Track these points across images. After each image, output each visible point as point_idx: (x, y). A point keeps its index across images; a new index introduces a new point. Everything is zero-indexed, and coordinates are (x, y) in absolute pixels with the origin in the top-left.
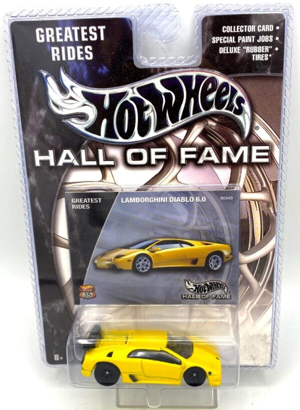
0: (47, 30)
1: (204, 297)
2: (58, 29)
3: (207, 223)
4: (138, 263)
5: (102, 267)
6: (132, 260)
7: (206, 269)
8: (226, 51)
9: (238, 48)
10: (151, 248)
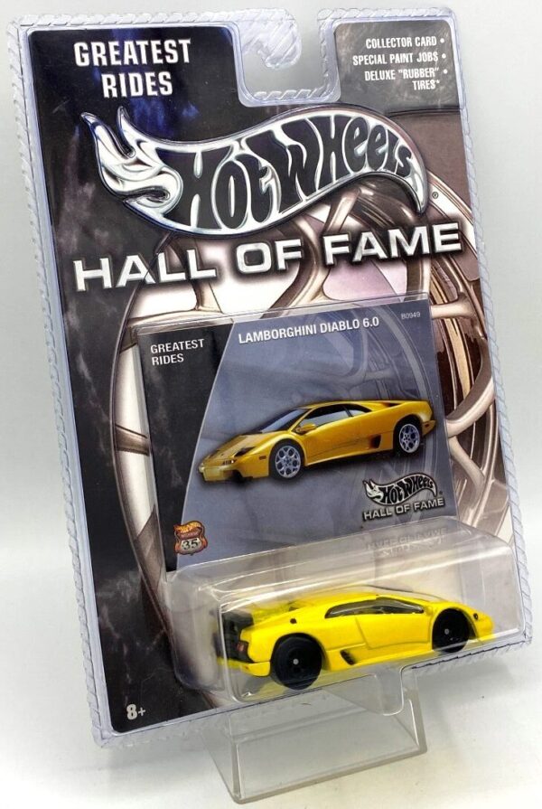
0: (94, 45)
1: (400, 509)
2: (112, 44)
3: (385, 364)
4: (278, 460)
5: (214, 479)
6: (268, 454)
7: (396, 455)
8: (374, 77)
9: (392, 71)
10: (298, 426)
